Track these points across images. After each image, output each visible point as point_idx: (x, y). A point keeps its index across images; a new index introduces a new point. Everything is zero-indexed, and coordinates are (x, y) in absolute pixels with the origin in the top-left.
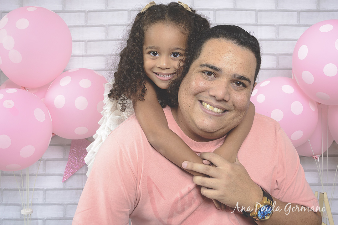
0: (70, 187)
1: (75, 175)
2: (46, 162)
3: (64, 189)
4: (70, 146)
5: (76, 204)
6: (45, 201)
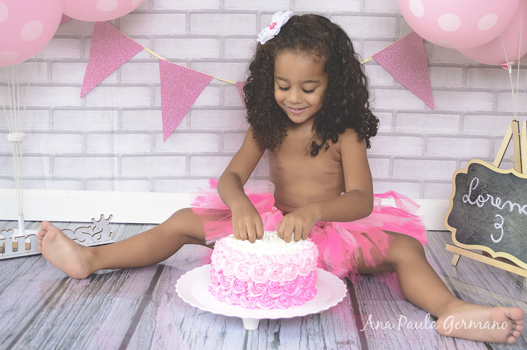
0: (93, 106)
1: (100, 86)
2: (53, 64)
3: (83, 108)
4: (91, 40)
5: (102, 132)
6: (53, 127)
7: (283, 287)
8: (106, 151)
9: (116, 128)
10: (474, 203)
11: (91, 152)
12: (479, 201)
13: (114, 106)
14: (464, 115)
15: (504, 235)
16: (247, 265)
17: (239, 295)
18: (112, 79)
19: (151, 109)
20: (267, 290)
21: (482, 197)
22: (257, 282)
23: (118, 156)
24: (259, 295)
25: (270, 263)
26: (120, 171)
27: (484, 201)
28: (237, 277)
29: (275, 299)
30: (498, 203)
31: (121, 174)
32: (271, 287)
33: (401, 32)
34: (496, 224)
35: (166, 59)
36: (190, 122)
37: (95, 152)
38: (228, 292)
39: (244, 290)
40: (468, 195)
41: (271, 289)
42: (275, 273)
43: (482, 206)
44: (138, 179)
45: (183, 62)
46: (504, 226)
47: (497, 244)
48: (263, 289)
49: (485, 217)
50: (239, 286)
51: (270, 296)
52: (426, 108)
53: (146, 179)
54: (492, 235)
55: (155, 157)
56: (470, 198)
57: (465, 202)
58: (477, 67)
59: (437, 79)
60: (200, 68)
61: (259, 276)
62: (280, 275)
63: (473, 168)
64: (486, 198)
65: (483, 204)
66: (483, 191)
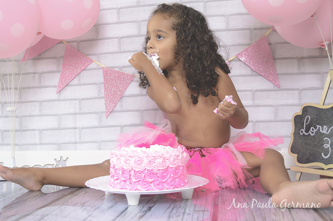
0: (64, 98)
1: (68, 86)
2: (42, 74)
3: (59, 100)
4: (63, 59)
5: (70, 114)
6: (41, 113)
7: (156, 174)
8: (72, 126)
9: (78, 112)
10: (308, 134)
11: (63, 127)
12: (311, 132)
13: (77, 97)
14: (301, 90)
15: (331, 152)
16: (130, 158)
17: (125, 181)
18: (75, 81)
19: (98, 98)
20: (144, 176)
21: (313, 128)
22: (137, 170)
23: (78, 128)
24: (139, 180)
25: (146, 155)
26: (80, 138)
27: (315, 131)
28: (124, 168)
29: (151, 183)
30: (325, 130)
31: (81, 140)
32: (147, 174)
33: (253, 39)
34: (325, 145)
35: (107, 67)
36: (122, 105)
37: (65, 127)
38: (119, 181)
39: (128, 177)
40: (303, 129)
41: (148, 175)
42: (150, 163)
43: (314, 134)
44: (91, 143)
45: (117, 68)
46: (331, 145)
47: (326, 159)
48: (141, 175)
49: (317, 142)
50: (125, 174)
51: (147, 180)
52: (274, 87)
53: (96, 142)
54: (322, 154)
55: (101, 128)
56: (305, 131)
57: (301, 134)
58: (307, 58)
59: (281, 68)
60: (127, 71)
61: (139, 166)
62: (153, 165)
63: (306, 110)
64: (316, 128)
65: (314, 133)
66: (314, 124)
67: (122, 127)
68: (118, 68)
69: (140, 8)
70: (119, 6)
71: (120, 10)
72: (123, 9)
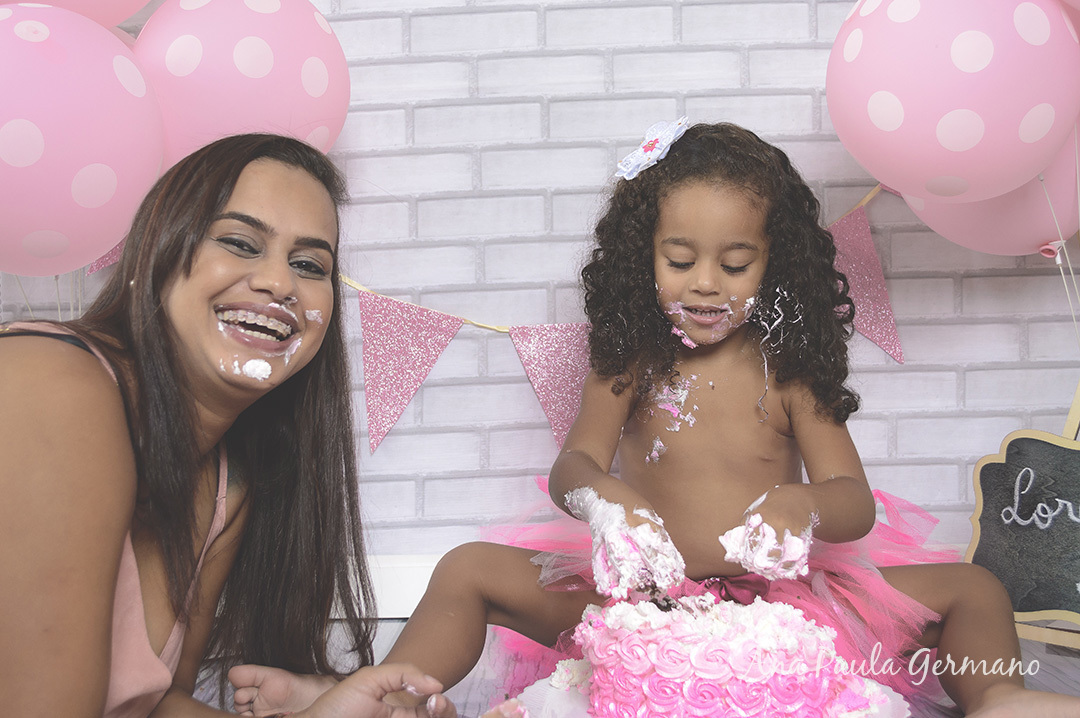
10: (1028, 522)
12: (1039, 517)
14: (965, 371)
21: (1045, 506)
27: (1051, 515)
35: (372, 290)
36: (421, 413)
40: (1013, 506)
43: (1047, 525)
45: (405, 293)
49: (1057, 547)
52: (888, 362)
56: (1019, 513)
57: (1007, 522)
58: (980, 276)
59: (905, 304)
60: (438, 306)
63: (1018, 449)
64: (1054, 506)
65: (1049, 522)
66: (1047, 494)
67: (423, 481)
68: (409, 296)
69: (479, 107)
70: (414, 100)
71: (417, 111)
72: (426, 110)
